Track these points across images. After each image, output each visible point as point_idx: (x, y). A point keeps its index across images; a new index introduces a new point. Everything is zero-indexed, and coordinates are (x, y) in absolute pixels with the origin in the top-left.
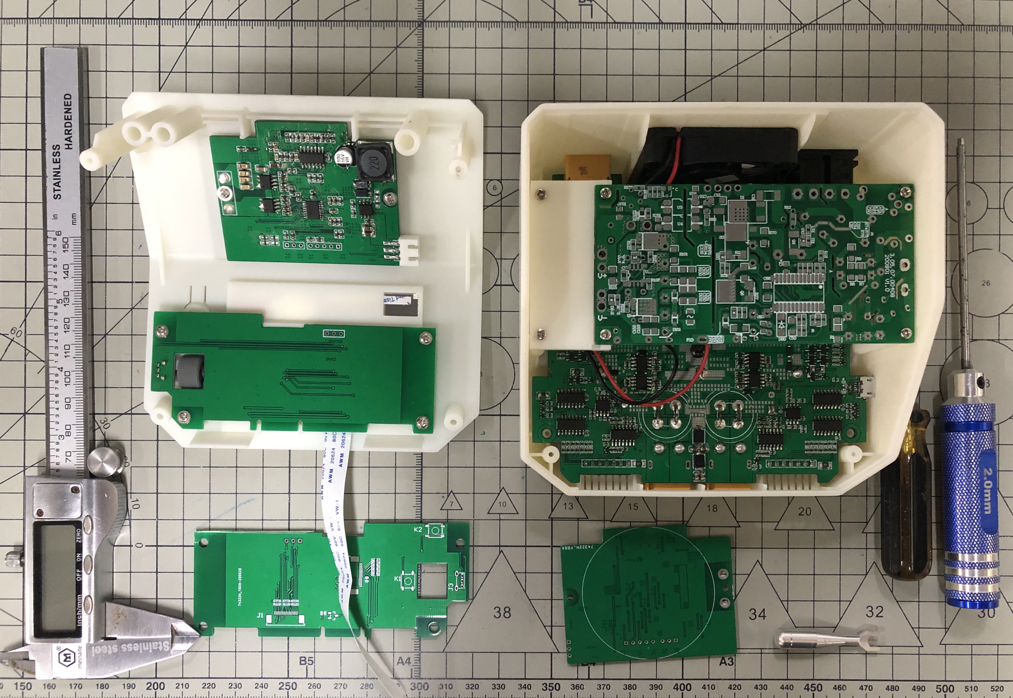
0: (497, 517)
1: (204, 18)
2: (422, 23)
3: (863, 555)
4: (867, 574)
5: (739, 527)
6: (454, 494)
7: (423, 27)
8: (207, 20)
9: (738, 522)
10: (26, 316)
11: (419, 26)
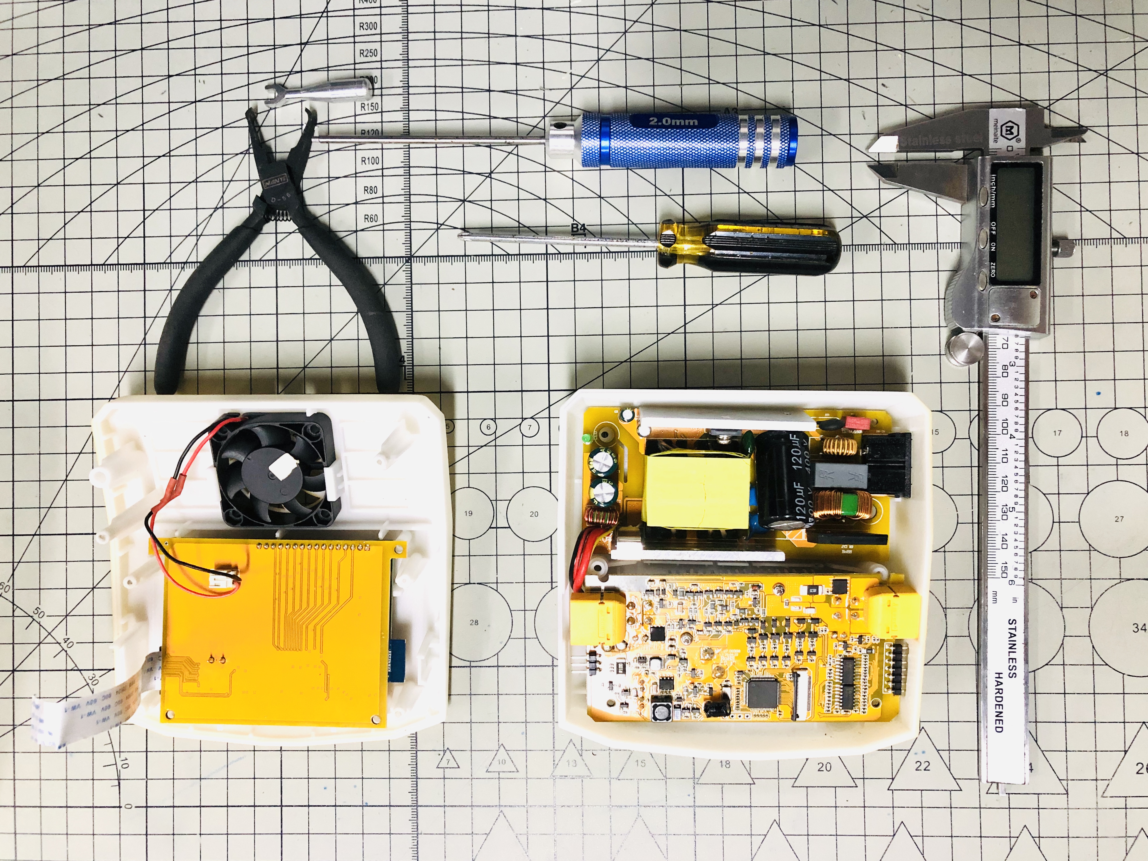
0: (496, 775)
1: (188, 261)
2: (409, 259)
3: (889, 814)
4: (894, 835)
5: (754, 784)
6: (450, 751)
7: (411, 263)
8: (192, 263)
9: (752, 779)
10: (14, 570)
11: (407, 262)
